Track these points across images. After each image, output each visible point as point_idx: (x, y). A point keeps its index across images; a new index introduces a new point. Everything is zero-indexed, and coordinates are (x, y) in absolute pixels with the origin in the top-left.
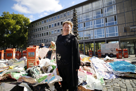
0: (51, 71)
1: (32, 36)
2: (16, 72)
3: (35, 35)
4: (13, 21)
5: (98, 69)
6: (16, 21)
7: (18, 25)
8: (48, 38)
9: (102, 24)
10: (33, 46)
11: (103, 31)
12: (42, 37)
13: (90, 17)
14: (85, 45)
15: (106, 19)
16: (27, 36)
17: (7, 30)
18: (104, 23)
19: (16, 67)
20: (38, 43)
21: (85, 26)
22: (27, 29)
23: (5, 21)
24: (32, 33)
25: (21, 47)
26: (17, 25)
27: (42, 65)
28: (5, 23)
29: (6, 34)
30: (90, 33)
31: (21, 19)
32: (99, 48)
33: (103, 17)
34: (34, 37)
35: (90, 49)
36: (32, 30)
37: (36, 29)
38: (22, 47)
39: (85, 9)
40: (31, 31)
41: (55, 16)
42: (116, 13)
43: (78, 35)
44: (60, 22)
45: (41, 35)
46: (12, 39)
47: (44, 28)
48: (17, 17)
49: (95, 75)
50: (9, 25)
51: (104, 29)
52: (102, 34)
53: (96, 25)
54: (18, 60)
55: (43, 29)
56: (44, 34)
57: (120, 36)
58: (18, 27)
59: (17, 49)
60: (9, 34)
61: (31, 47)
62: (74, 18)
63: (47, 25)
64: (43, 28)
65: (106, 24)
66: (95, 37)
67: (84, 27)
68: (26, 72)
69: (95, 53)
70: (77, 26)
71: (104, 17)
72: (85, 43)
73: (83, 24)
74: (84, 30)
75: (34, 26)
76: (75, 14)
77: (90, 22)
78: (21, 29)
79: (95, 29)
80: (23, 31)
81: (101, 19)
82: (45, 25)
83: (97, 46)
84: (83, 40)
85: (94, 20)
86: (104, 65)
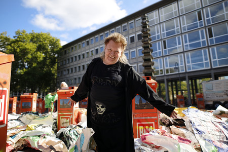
1: (65, 70)
3: (69, 68)
4: (32, 45)
5: (203, 135)
6: (38, 45)
7: (40, 51)
9: (201, 40)
11: (205, 54)
13: (176, 28)
14: (168, 85)
15: (210, 30)
16: (55, 71)
17: (21, 62)
18: (205, 39)
20: (75, 84)
21: (165, 48)
22: (55, 58)
23: (19, 47)
24: (65, 66)
25: (46, 91)
26: (39, 53)
27: (85, 123)
28: (18, 50)
29: (21, 69)
30: (178, 60)
31: (46, 42)
32: (199, 91)
34: (68, 73)
35: (180, 93)
36: (65, 60)
37: (72, 58)
39: (163, 15)
40: (62, 61)
41: (106, 32)
43: (153, 64)
45: (82, 68)
46: (30, 77)
47: (86, 56)
51: (207, 50)
52: (204, 62)
53: (188, 43)
55: (84, 57)
56: (86, 66)
58: (40, 55)
60: (24, 70)
62: (143, 31)
63: (91, 50)
64: (83, 55)
65: (212, 41)
67: (164, 50)
69: (190, 101)
70: (151, 46)
71: (205, 27)
72: (168, 81)
73: (161, 43)
74: (164, 55)
75: (67, 52)
76: (146, 24)
77: (177, 38)
78: (45, 59)
79: (187, 53)
80: (48, 62)
81: (200, 31)
82: (88, 50)
83: (194, 87)
84: (163, 74)
85: (185, 34)
86: (217, 127)
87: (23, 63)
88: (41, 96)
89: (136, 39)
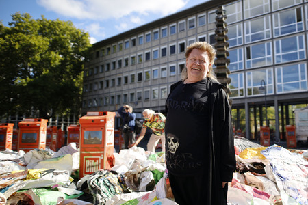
0: (150, 187)
1: (96, 83)
2: (49, 188)
3: (103, 80)
4: (41, 40)
5: (287, 182)
6: (51, 40)
7: (55, 50)
8: (141, 91)
9: (299, 50)
10: (97, 113)
12: (125, 87)
13: (265, 30)
14: (249, 111)
16: (81, 83)
17: (23, 66)
19: (48, 172)
20: (112, 104)
21: (249, 58)
22: (82, 63)
23: (18, 41)
24: (96, 77)
25: (64, 114)
26: (53, 53)
27: (123, 168)
28: (17, 47)
29: (22, 78)
30: (265, 77)
31: (66, 36)
32: (291, 122)
34: (102, 87)
35: (265, 124)
36: (97, 67)
37: (108, 65)
38: (66, 116)
39: (249, 9)
40: (93, 69)
41: (162, 28)
43: (229, 82)
44: (177, 44)
45: (123, 81)
46: (38, 91)
47: (130, 62)
48: (52, 30)
49: (278, 198)
50: (29, 50)
51: (306, 64)
52: (300, 81)
53: (281, 54)
54: (53, 153)
55: (127, 64)
56: (130, 79)
58: (55, 57)
59: (51, 119)
60: (28, 79)
61: (92, 116)
62: (217, 32)
63: (139, 54)
64: (126, 61)
67: (246, 60)
68: (77, 189)
69: (277, 135)
70: (228, 55)
71: (305, 31)
72: (250, 105)
73: (244, 51)
74: (246, 68)
75: (101, 54)
76: (222, 21)
77: (266, 44)
78: (63, 63)
79: (278, 67)
80: (68, 68)
81: (298, 37)
82: (134, 53)
83: (285, 116)
84: (244, 96)
85: (277, 40)
86: (303, 171)
87: (26, 67)
88: (57, 121)
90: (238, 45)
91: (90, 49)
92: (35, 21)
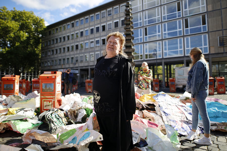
0: (84, 120)
1: (49, 51)
2: (21, 120)
3: (54, 49)
4: (14, 24)
5: (169, 116)
6: (20, 23)
7: (23, 30)
8: (78, 56)
9: (178, 30)
11: (180, 43)
12: (67, 54)
13: (157, 17)
15: (186, 21)
16: (40, 51)
17: (3, 41)
18: (182, 29)
19: (21, 110)
20: (60, 64)
21: (146, 35)
22: (40, 38)
24: (49, 47)
25: (30, 70)
26: (22, 32)
27: (67, 107)
30: (156, 47)
31: (29, 21)
32: (173, 75)
33: (181, 17)
34: (53, 54)
35: (156, 77)
36: (50, 41)
37: (57, 39)
38: (31, 72)
39: (147, 3)
40: (47, 42)
41: (91, 16)
42: (206, 11)
43: (134, 51)
44: (100, 26)
45: (66, 49)
46: (13, 56)
47: (70, 38)
48: (21, 17)
49: (164, 127)
50: (6, 30)
51: (182, 39)
52: (179, 49)
53: (167, 32)
54: (23, 97)
55: (68, 39)
56: (70, 48)
57: (211, 53)
58: (23, 35)
59: (22, 74)
60: (7, 48)
61: (47, 74)
62: (126, 18)
63: (76, 32)
64: (68, 37)
65: (187, 31)
66: (166, 54)
67: (145, 36)
68: (39, 120)
69: (164, 84)
70: (133, 34)
71: (183, 18)
73: (143, 30)
74: (145, 41)
75: (52, 33)
76: (129, 12)
77: (157, 26)
78: (28, 38)
79: (165, 40)
80: (32, 42)
81: (178, 21)
82: (73, 32)
83: (169, 71)
84: (143, 59)
85: (164, 23)
86: (179, 109)
87: (5, 41)
88: (25, 75)
89: (120, 24)
90: (139, 26)
91: (45, 29)
92: (9, 11)
